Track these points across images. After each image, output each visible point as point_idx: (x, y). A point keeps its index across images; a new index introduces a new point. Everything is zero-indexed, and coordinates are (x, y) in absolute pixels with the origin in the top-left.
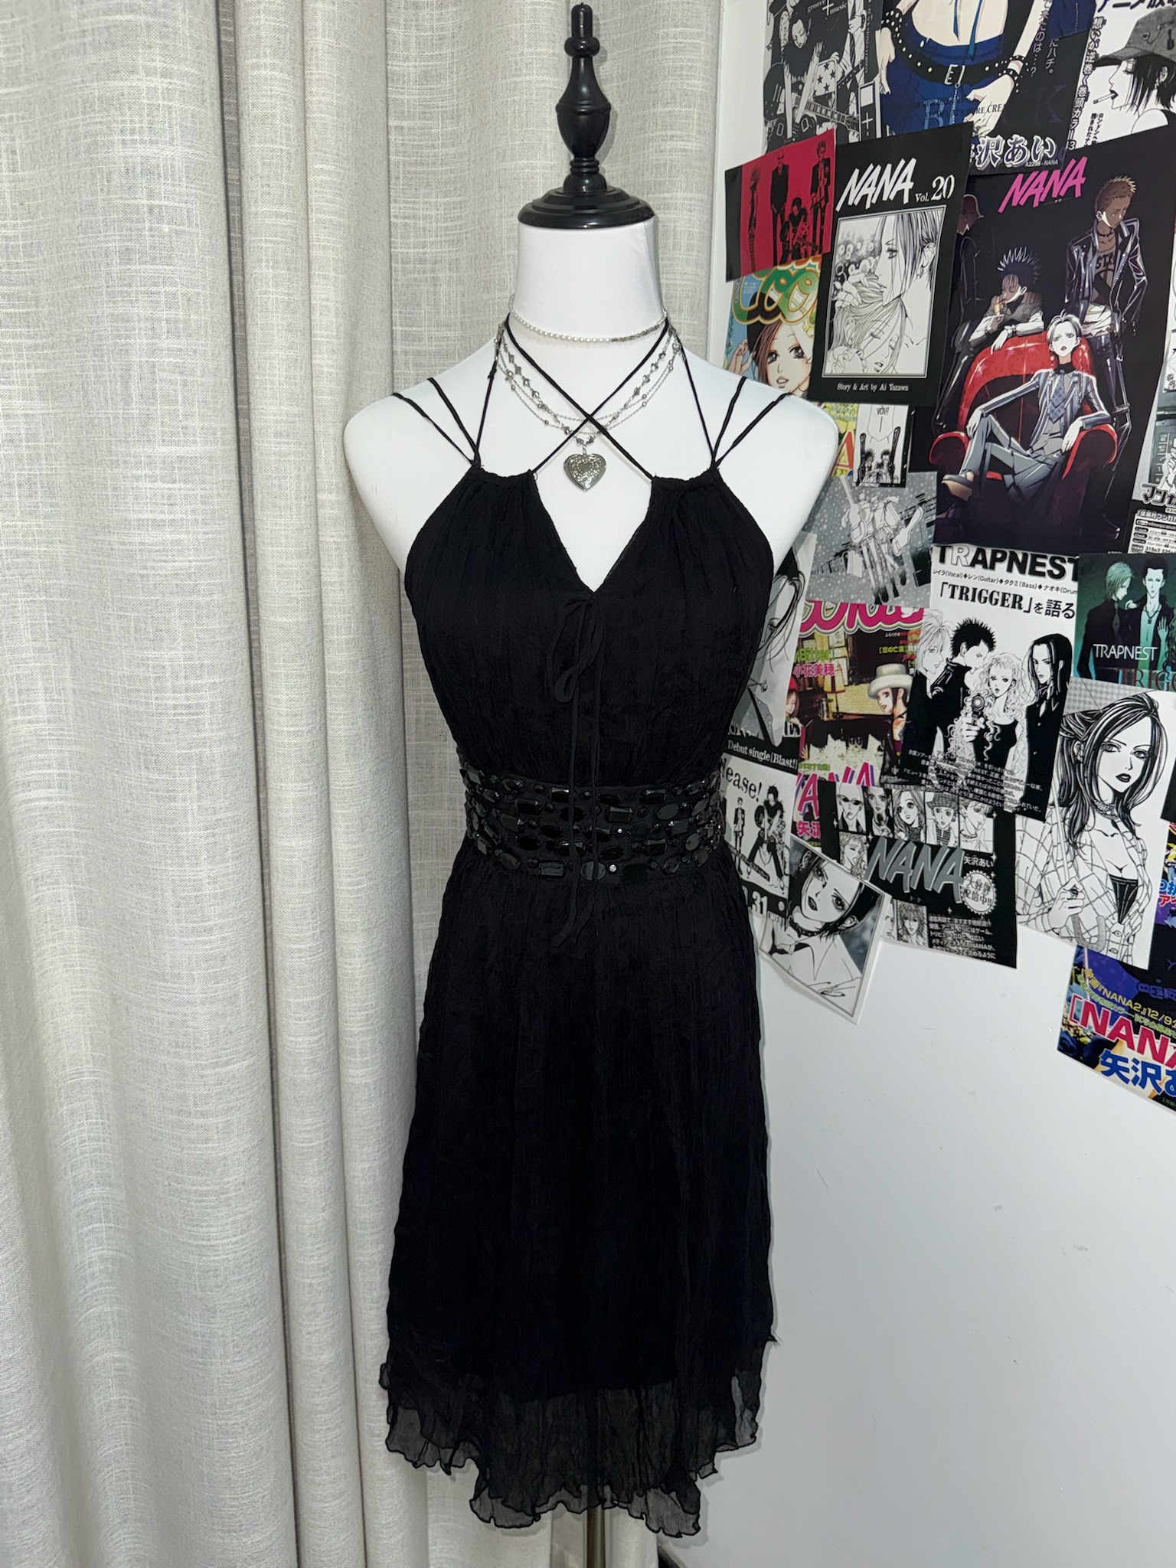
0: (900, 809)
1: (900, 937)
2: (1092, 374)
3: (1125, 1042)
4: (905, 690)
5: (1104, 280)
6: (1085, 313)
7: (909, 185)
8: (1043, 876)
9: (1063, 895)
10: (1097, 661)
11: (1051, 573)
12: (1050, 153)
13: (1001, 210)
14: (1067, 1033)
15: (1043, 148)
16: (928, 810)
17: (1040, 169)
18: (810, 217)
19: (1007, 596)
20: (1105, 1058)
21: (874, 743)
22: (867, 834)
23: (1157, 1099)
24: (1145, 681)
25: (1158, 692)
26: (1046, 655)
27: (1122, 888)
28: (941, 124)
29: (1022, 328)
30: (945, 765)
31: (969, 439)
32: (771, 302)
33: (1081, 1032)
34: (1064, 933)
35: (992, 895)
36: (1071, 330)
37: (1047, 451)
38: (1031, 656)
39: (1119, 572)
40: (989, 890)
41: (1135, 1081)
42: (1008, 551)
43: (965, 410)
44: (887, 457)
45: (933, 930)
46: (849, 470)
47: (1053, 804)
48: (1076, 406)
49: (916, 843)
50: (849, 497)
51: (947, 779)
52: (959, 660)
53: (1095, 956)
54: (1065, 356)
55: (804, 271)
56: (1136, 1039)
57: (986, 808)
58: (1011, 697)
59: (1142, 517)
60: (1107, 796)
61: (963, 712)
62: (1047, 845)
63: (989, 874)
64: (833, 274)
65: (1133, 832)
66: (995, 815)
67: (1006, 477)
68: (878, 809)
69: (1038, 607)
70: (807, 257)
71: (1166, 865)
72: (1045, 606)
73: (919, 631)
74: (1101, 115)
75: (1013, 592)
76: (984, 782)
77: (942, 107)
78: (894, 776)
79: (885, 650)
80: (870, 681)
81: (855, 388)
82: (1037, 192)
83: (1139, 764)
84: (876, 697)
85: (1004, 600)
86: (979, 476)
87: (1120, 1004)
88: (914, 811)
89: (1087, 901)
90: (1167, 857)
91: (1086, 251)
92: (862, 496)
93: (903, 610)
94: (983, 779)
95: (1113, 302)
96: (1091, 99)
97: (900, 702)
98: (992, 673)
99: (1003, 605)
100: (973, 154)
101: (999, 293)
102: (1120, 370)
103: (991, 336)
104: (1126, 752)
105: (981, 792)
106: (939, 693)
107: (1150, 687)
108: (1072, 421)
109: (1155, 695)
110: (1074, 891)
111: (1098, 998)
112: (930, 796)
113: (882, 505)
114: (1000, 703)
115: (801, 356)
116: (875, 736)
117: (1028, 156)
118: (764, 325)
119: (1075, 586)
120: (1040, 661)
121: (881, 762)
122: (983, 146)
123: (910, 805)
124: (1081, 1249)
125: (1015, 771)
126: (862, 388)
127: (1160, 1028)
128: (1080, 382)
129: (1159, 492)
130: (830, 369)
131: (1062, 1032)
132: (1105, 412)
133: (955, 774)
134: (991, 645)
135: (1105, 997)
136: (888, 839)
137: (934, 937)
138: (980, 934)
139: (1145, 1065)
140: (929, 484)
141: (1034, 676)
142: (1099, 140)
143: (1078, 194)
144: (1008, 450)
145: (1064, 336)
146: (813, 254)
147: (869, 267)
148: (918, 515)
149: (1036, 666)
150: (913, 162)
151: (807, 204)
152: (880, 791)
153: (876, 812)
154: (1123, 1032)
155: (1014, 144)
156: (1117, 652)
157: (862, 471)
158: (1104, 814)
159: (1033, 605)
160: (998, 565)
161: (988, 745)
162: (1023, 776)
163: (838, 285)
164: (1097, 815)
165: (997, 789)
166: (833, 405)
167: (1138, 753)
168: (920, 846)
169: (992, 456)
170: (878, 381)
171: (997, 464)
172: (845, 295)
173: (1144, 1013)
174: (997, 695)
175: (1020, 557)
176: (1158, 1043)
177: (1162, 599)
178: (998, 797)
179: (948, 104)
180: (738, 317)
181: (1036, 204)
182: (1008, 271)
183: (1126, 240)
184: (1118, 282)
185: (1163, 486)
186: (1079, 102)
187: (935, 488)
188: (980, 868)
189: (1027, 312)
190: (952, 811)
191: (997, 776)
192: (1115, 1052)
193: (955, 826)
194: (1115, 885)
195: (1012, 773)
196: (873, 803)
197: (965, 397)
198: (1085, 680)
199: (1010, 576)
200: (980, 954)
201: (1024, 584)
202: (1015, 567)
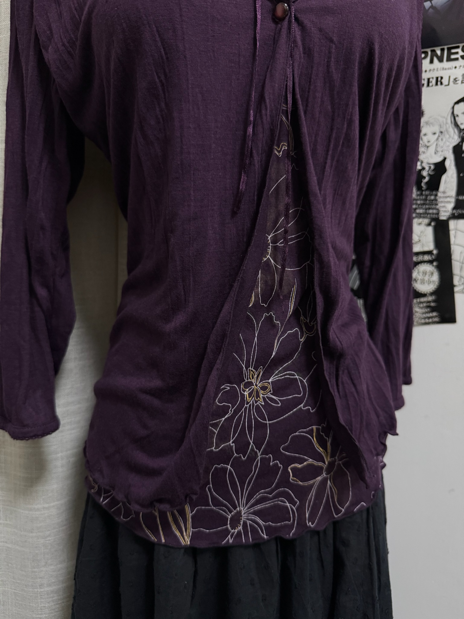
11: (462, 57)
19: (431, 80)
35: (435, 278)
38: (453, 113)
40: (432, 274)
42: (429, 50)
57: (426, 221)
63: (432, 264)
66: (433, 224)
69: (455, 80)
72: (460, 78)
75: (435, 76)
76: (424, 204)
85: (429, 82)
94: (422, 202)
99: (428, 86)
105: (421, 211)
114: (432, 149)
120: (460, 115)
125: (447, 190)
138: (427, 307)
141: (456, 125)
149: (457, 118)
159: (452, 80)
161: (425, 178)
162: (453, 193)
174: (428, 144)
175: (439, 52)
178: (435, 211)
188: (424, 262)
191: (433, 197)
195: (444, 192)
199: (432, 66)
200: (427, 321)
201: (443, 69)
202: (435, 60)
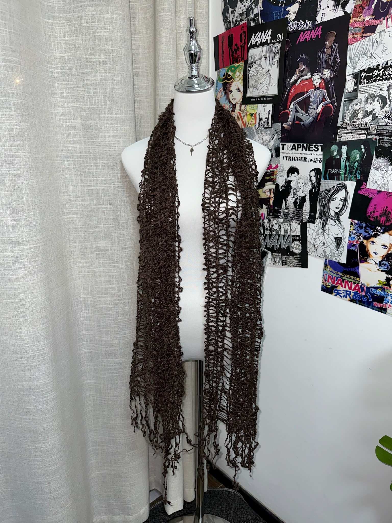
0: (273, 225)
1: (273, 264)
2: (325, 90)
3: (340, 286)
4: (273, 190)
5: (328, 62)
6: (323, 72)
7: (270, 37)
8: (315, 240)
9: (321, 245)
10: (329, 174)
11: (315, 150)
12: (311, 25)
13: (297, 43)
14: (323, 285)
15: (309, 24)
16: (281, 225)
17: (308, 30)
18: (240, 49)
20: (335, 291)
21: (264, 206)
22: (263, 234)
23: (350, 301)
24: (343, 179)
25: (347, 182)
26: (314, 175)
27: (338, 240)
28: (279, 19)
29: (305, 78)
30: (286, 211)
31: (290, 112)
32: (229, 75)
33: (328, 284)
34: (321, 256)
35: (300, 248)
36: (319, 77)
37: (313, 114)
38: (310, 175)
39: (334, 148)
41: (344, 296)
42: (302, 144)
43: (289, 103)
44: (267, 119)
45: (283, 260)
46: (255, 124)
47: (317, 218)
48: (321, 100)
49: (278, 235)
50: (255, 133)
51: (286, 215)
52: (289, 179)
53: (331, 262)
54: (317, 85)
55: (239, 65)
56: (343, 284)
57: (298, 222)
58: (304, 188)
59: (340, 131)
60: (333, 214)
61: (290, 194)
62: (316, 230)
63: (299, 241)
64: (248, 66)
65: (340, 223)
66: (300, 224)
67: (301, 122)
68: (267, 226)
70: (240, 62)
71: (350, 232)
72: (313, 160)
73: (277, 171)
74: (325, 13)
75: (304, 157)
76: (297, 214)
77: (279, 13)
78: (270, 215)
79: (267, 178)
80: (263, 188)
81: (256, 100)
82: (308, 37)
83: (342, 203)
84: (265, 192)
85: (301, 159)
86: (293, 123)
87: (338, 275)
88: (277, 225)
89: (327, 246)
90: (350, 229)
91: (323, 53)
92: (259, 132)
93: (272, 165)
95: (331, 68)
96: (322, 8)
97: (272, 193)
98: (299, 182)
99: (301, 161)
100: (288, 27)
101: (298, 68)
102: (333, 88)
103: (296, 81)
104: (338, 200)
105: (297, 217)
106: (283, 189)
107: (344, 180)
108: (320, 104)
109: (346, 183)
110: (324, 243)
111: (332, 274)
112: (282, 220)
113: (265, 134)
114: (301, 190)
115: (239, 91)
116: (265, 204)
117: (304, 27)
118: (228, 83)
119: (322, 153)
120: (313, 177)
121: (267, 212)
122: (291, 24)
123: (276, 224)
124: (330, 348)
126: (258, 100)
127: (350, 280)
128: (322, 92)
129: (345, 123)
130: (249, 95)
131: (322, 285)
132: (329, 101)
133: (289, 213)
134: (298, 173)
135: (334, 273)
136: (270, 235)
137: (284, 262)
138: (297, 260)
139: (347, 291)
140: (279, 126)
141: (311, 181)
142: (325, 21)
143: (320, 37)
144: (302, 114)
145: (317, 79)
146: (242, 61)
147: (259, 63)
148: (276, 136)
149: (311, 178)
150: (271, 30)
151: (239, 45)
152: (268, 220)
153: (266, 227)
154: (340, 282)
155: (300, 23)
156: (334, 171)
157: (259, 124)
158: (332, 219)
159: (310, 160)
160: (299, 149)
161: (298, 203)
162: (308, 211)
163: (249, 69)
164: (330, 220)
165: (301, 216)
166: (250, 105)
167: (341, 200)
168: (279, 235)
169: (297, 117)
170: (263, 97)
171: (298, 119)
172: (252, 72)
173: (345, 276)
174: (300, 188)
175: (305, 146)
176: (350, 284)
177: (347, 154)
178: (302, 218)
179: (280, 12)
180: (220, 81)
181: (307, 41)
182: (300, 61)
183: (334, 49)
184: (332, 62)
185: (346, 121)
186: (318, 10)
187: (280, 128)
188: (297, 240)
189: (306, 73)
190: (288, 224)
191: (301, 212)
192: (338, 289)
193: (289, 228)
194: (335, 240)
195: (305, 210)
196: (265, 225)
197: (289, 100)
198: (325, 180)
199: (302, 152)
200: (297, 266)
201: (307, 154)
202: (304, 149)
